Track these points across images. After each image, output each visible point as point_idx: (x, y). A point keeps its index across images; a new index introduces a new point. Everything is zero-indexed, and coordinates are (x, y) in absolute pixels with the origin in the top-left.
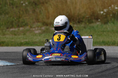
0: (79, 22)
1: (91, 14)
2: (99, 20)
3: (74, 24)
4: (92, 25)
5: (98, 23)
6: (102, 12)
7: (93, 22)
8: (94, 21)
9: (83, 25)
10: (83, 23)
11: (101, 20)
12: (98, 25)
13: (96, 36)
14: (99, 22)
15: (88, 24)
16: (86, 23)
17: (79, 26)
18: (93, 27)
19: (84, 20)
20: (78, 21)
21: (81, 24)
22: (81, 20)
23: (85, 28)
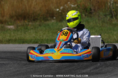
0: (34, 20)
1: (46, 11)
2: (54, 18)
3: (29, 22)
4: (47, 22)
5: (53, 21)
6: (58, 10)
7: (48, 20)
8: (49, 18)
9: (38, 23)
10: (38, 21)
11: (56, 18)
12: (53, 23)
13: (51, 34)
14: (54, 19)
15: (43, 21)
16: (41, 21)
17: (34, 23)
18: (48, 25)
19: (39, 18)
20: (33, 18)
21: (37, 22)
22: (36, 17)
23: (40, 25)
